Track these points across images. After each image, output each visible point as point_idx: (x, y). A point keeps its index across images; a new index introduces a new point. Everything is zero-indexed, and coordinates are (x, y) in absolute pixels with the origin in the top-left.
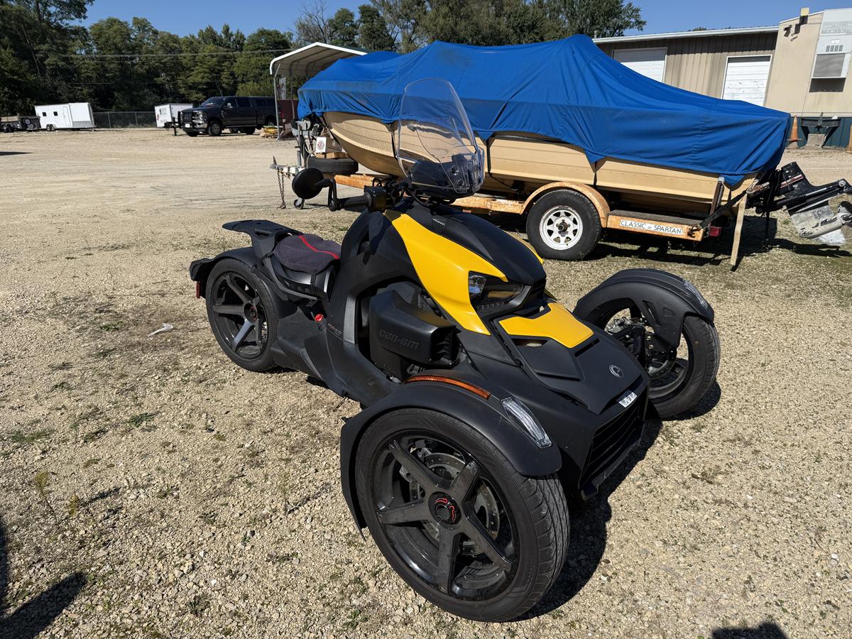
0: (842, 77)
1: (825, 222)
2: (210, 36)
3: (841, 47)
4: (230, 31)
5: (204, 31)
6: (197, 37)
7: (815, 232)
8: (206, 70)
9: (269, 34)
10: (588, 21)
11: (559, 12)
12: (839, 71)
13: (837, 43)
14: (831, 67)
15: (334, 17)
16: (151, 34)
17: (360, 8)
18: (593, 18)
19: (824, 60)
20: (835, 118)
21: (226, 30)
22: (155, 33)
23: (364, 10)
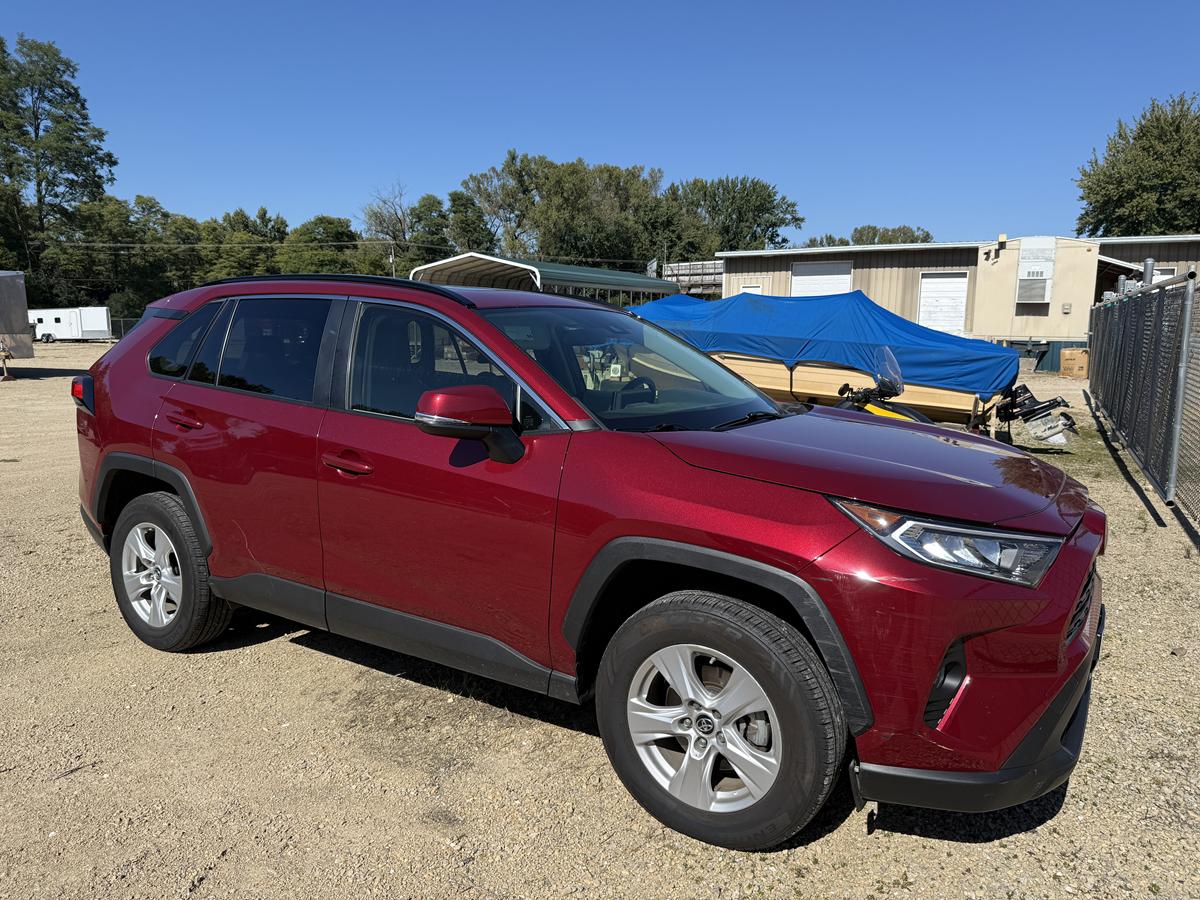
0: (1046, 301)
1: (1050, 428)
2: (240, 222)
3: (1042, 273)
4: (268, 216)
5: (232, 215)
6: (221, 222)
7: (1045, 436)
8: (234, 264)
9: (330, 222)
10: (734, 216)
11: (698, 205)
12: (1043, 297)
13: (1037, 269)
14: (1033, 292)
15: (417, 205)
16: (159, 216)
17: (450, 195)
18: (740, 213)
19: (1027, 285)
20: (1044, 342)
21: (263, 215)
22: (166, 215)
23: (456, 198)
